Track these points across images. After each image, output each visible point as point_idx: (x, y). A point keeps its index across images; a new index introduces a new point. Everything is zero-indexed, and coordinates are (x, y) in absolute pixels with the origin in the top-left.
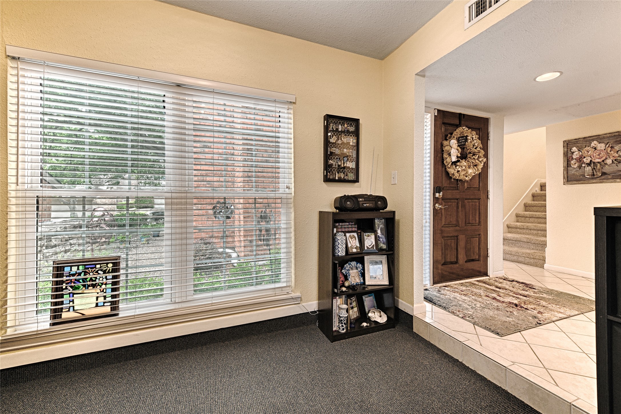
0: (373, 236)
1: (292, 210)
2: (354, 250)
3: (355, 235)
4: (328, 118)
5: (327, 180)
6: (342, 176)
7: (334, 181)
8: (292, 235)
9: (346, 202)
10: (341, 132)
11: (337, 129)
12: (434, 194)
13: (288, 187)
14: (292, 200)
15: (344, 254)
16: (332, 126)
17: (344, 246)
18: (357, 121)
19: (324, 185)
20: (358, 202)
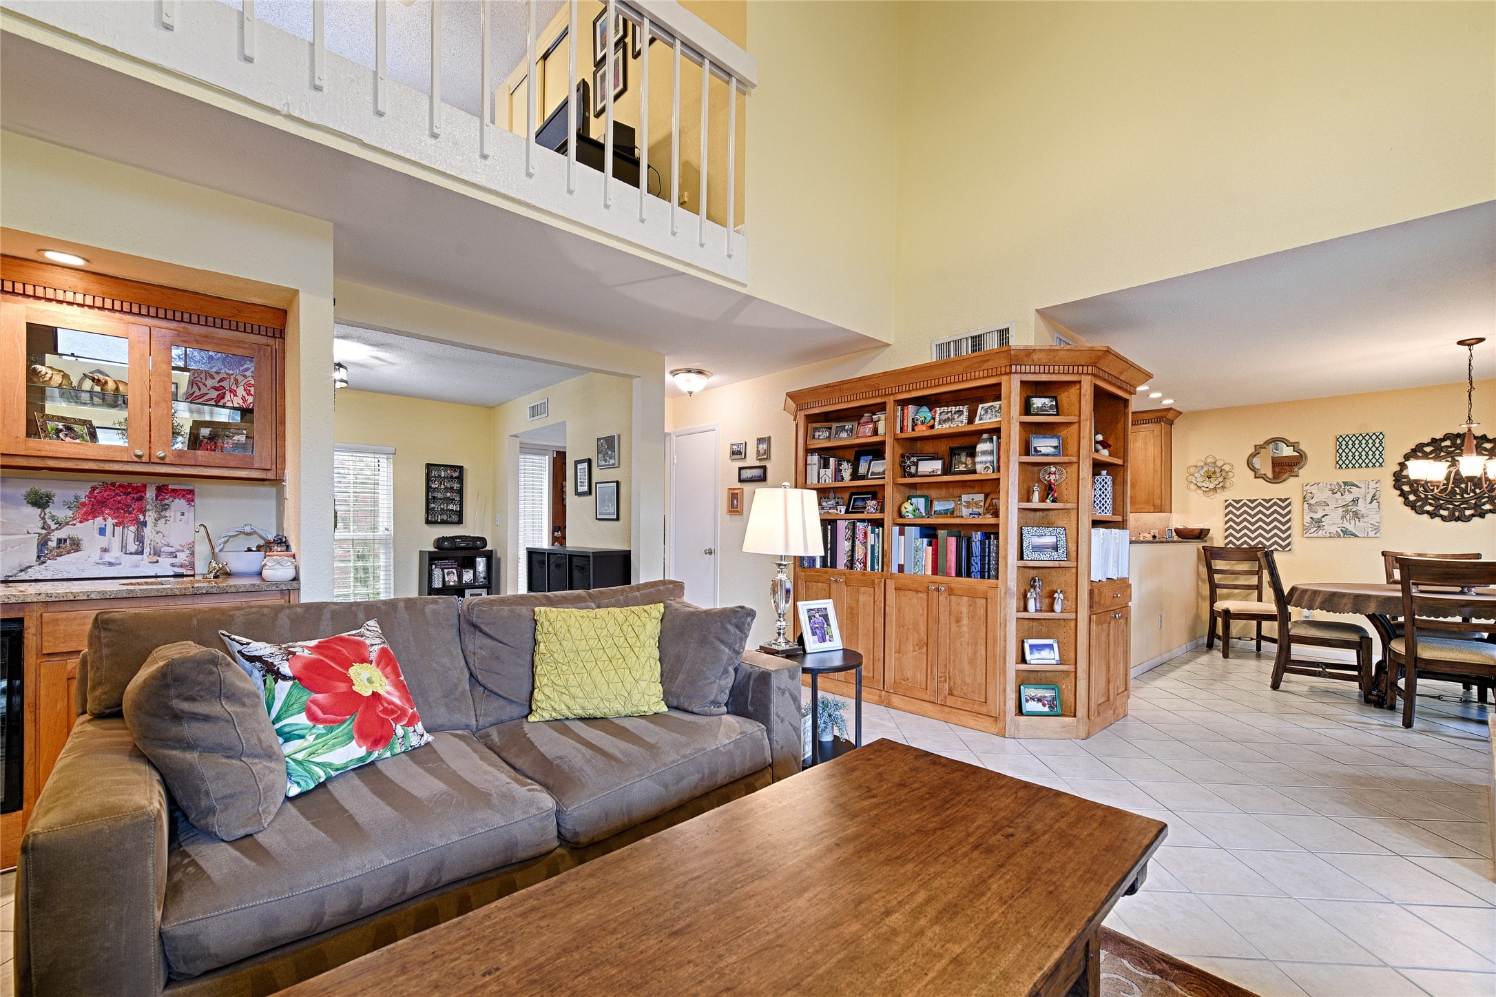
0: (471, 572)
1: (392, 550)
2: (452, 584)
3: (454, 571)
4: (429, 466)
5: (428, 522)
6: (445, 517)
7: (436, 522)
8: (392, 572)
9: (443, 542)
10: (444, 477)
11: (440, 476)
12: (553, 534)
13: (387, 530)
14: (392, 541)
15: (441, 586)
16: (434, 473)
17: (441, 579)
18: (461, 468)
19: (426, 527)
20: (455, 542)
